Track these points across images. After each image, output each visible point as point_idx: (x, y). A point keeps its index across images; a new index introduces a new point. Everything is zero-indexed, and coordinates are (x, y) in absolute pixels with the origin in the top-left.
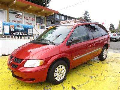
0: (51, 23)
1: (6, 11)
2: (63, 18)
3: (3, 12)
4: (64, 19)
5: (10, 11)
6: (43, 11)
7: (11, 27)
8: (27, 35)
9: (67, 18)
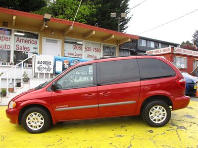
0: (130, 53)
1: (61, 40)
2: (152, 45)
3: (57, 43)
4: (154, 47)
5: (66, 41)
6: (113, 37)
7: (65, 63)
8: (86, 74)
9: (160, 45)
